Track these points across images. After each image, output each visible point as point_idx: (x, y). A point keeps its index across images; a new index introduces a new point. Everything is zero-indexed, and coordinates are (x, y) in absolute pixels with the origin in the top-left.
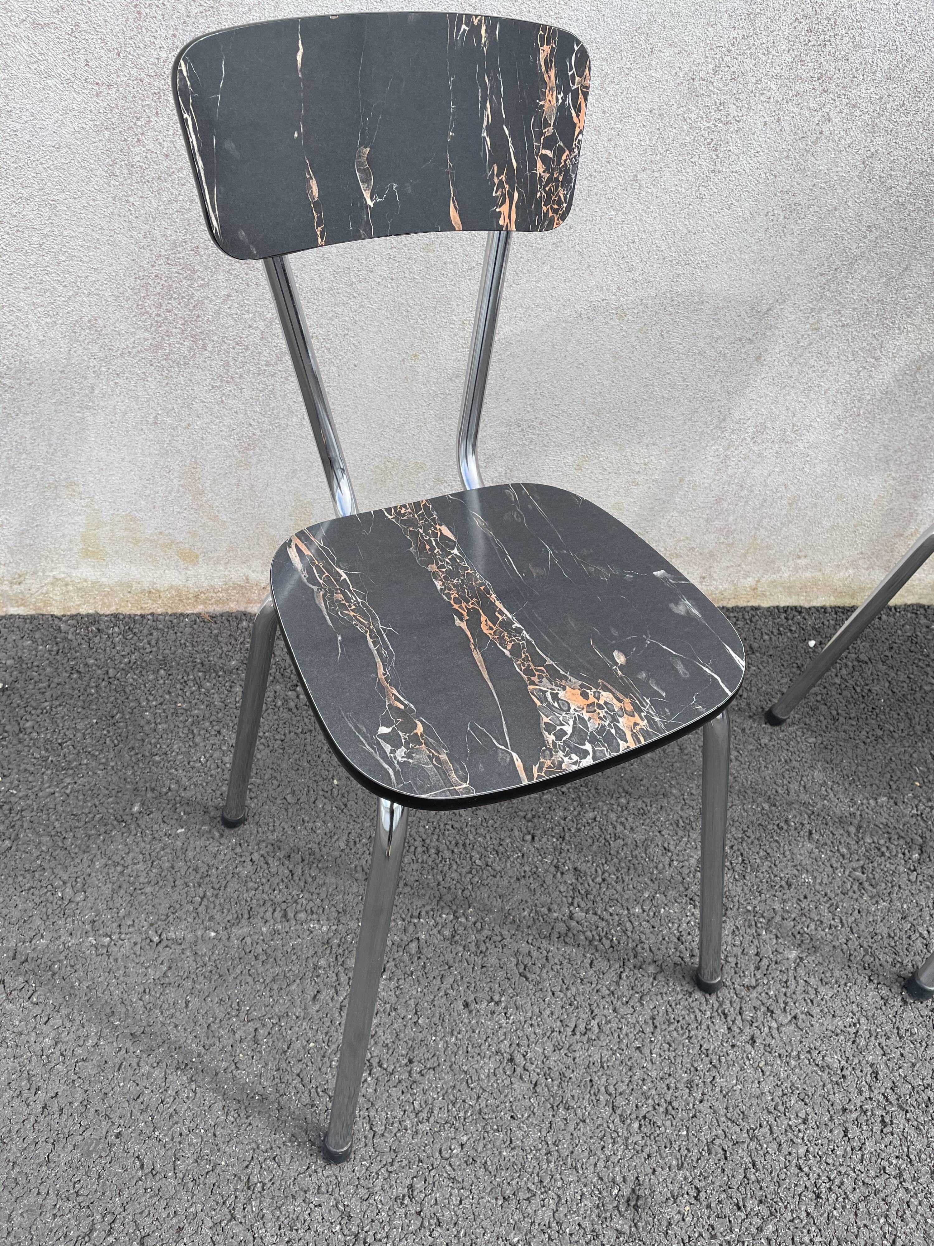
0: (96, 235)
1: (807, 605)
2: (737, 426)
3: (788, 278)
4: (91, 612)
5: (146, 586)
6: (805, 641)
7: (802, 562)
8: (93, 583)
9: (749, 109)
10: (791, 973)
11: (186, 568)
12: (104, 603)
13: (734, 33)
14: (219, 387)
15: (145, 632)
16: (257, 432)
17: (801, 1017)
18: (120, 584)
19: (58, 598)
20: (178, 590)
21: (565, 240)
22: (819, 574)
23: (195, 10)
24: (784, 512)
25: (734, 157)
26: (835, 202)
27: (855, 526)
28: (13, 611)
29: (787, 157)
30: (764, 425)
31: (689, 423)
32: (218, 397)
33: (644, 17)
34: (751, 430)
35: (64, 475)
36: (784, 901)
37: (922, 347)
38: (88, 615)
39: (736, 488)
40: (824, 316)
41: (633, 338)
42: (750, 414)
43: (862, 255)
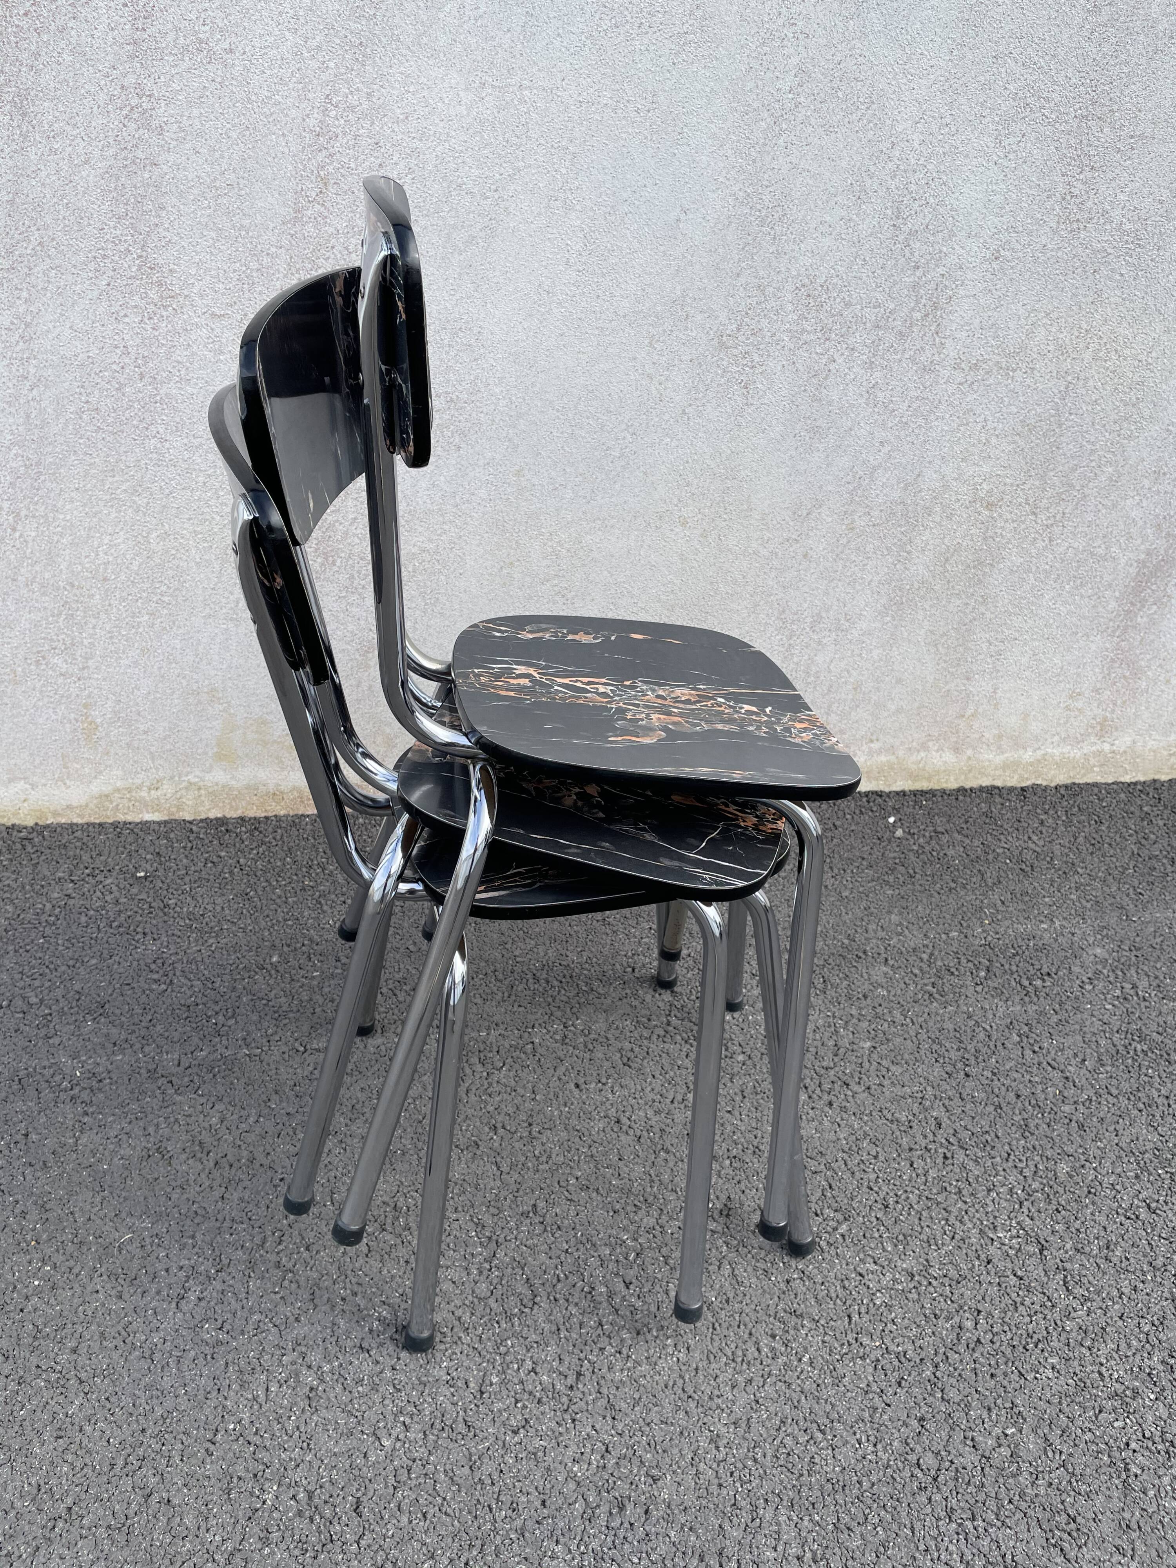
1: (887, 790)
3: (821, 487)
4: (219, 815)
5: (271, 787)
6: (886, 818)
7: (875, 746)
8: (223, 786)
9: (769, 356)
10: (865, 1058)
12: (232, 807)
13: (749, 301)
14: (344, 597)
15: (270, 830)
17: (873, 1087)
18: (248, 787)
19: (190, 803)
21: (631, 463)
22: (893, 757)
24: (850, 697)
25: (761, 393)
26: (849, 424)
27: (919, 708)
28: (148, 817)
29: (805, 391)
30: (819, 615)
31: (753, 616)
32: (343, 606)
33: (678, 293)
34: (809, 620)
35: (206, 682)
36: (860, 1008)
37: (946, 541)
38: (217, 819)
39: (803, 675)
40: (856, 517)
41: (696, 542)
42: (806, 605)
43: (880, 466)
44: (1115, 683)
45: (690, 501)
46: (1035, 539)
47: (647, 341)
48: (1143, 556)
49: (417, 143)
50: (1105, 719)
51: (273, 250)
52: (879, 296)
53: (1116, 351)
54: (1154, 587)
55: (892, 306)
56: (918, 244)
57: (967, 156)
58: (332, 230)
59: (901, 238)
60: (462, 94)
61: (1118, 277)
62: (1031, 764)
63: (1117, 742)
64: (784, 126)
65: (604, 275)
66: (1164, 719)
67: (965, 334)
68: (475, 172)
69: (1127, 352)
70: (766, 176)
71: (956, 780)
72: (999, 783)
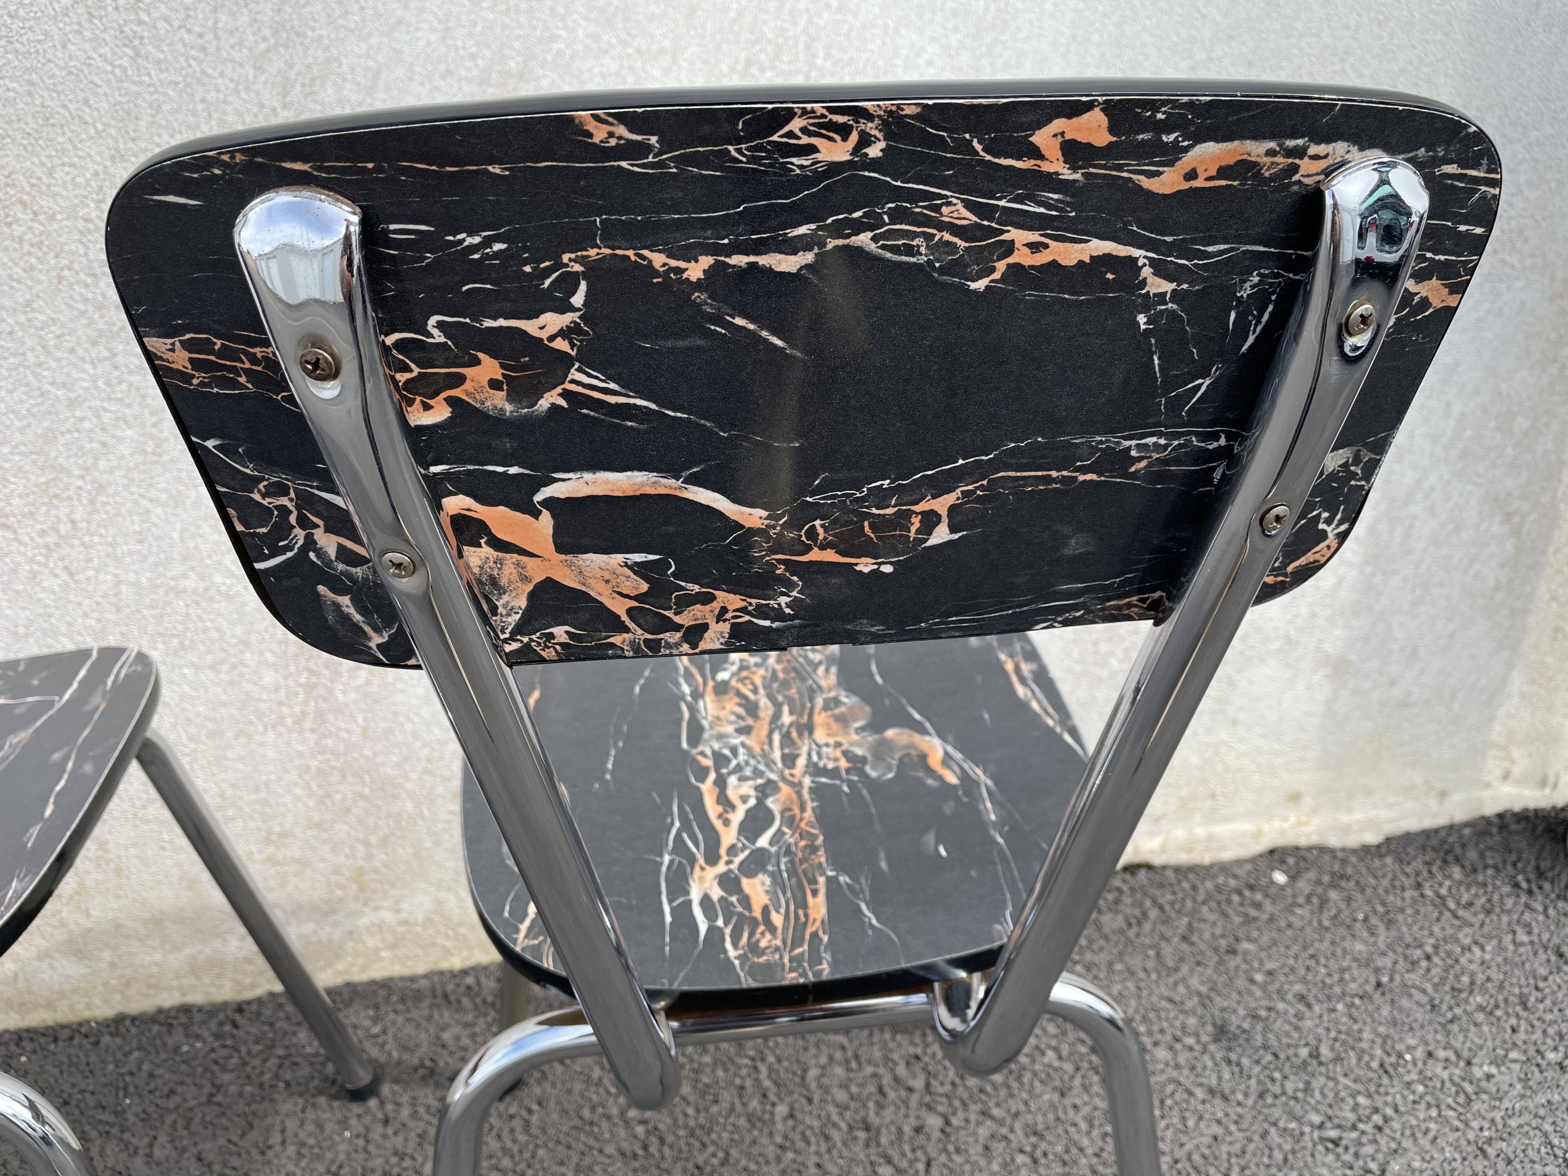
46: (34, 574)
50: (360, 871)
53: (22, 202)
63: (405, 906)
69: (46, 203)
71: (106, 1001)
72: (197, 998)
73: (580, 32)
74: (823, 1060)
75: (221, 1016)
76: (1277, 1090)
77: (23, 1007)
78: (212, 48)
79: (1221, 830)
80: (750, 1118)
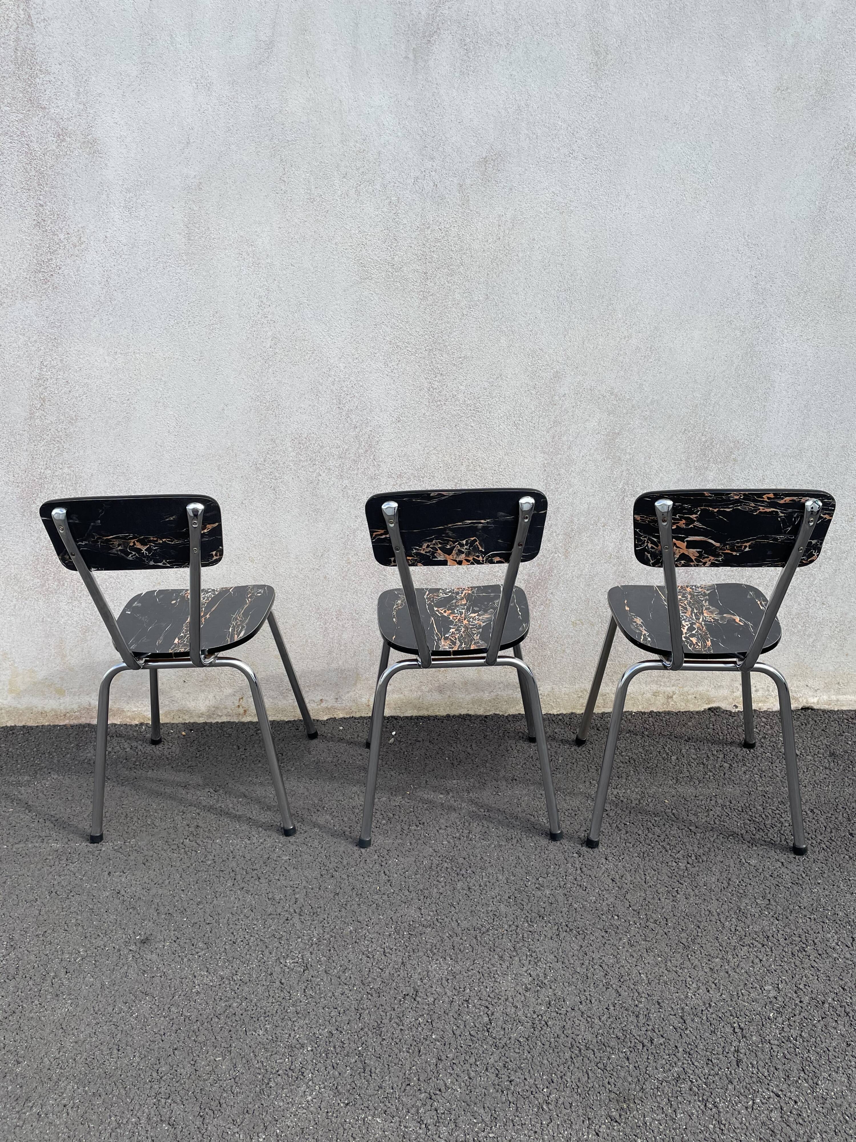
0: (17, 540)
1: (402, 716)
2: (326, 612)
3: (326, 540)
4: (13, 725)
5: (40, 708)
6: (391, 732)
8: (14, 708)
9: (284, 473)
11: (59, 698)
12: (19, 720)
13: (267, 447)
16: (89, 624)
18: (27, 708)
20: (56, 711)
22: (401, 695)
23: (53, 455)
24: (368, 658)
25: (283, 492)
26: (335, 507)
29: (307, 490)
30: (339, 611)
31: (301, 611)
32: (71, 607)
33: (229, 444)
38: (11, 726)
39: (337, 645)
40: (350, 557)
41: (261, 571)
42: (331, 605)
43: (358, 529)
44: (530, 652)
45: (253, 549)
47: (216, 468)
48: (526, 577)
49: (86, 381)
51: (21, 432)
52: (338, 442)
53: (479, 466)
54: (538, 595)
55: (346, 447)
56: (354, 416)
57: (371, 373)
58: (49, 422)
59: (344, 413)
60: (106, 358)
61: (470, 427)
62: (490, 701)
64: (271, 363)
65: (188, 437)
66: (568, 674)
67: (390, 460)
68: (117, 392)
70: (266, 387)
71: (444, 710)
72: (471, 713)
73: (637, 423)
74: (687, 748)
75: (481, 718)
76: (850, 769)
77: (419, 709)
78: (536, 427)
79: (841, 697)
80: (663, 758)
